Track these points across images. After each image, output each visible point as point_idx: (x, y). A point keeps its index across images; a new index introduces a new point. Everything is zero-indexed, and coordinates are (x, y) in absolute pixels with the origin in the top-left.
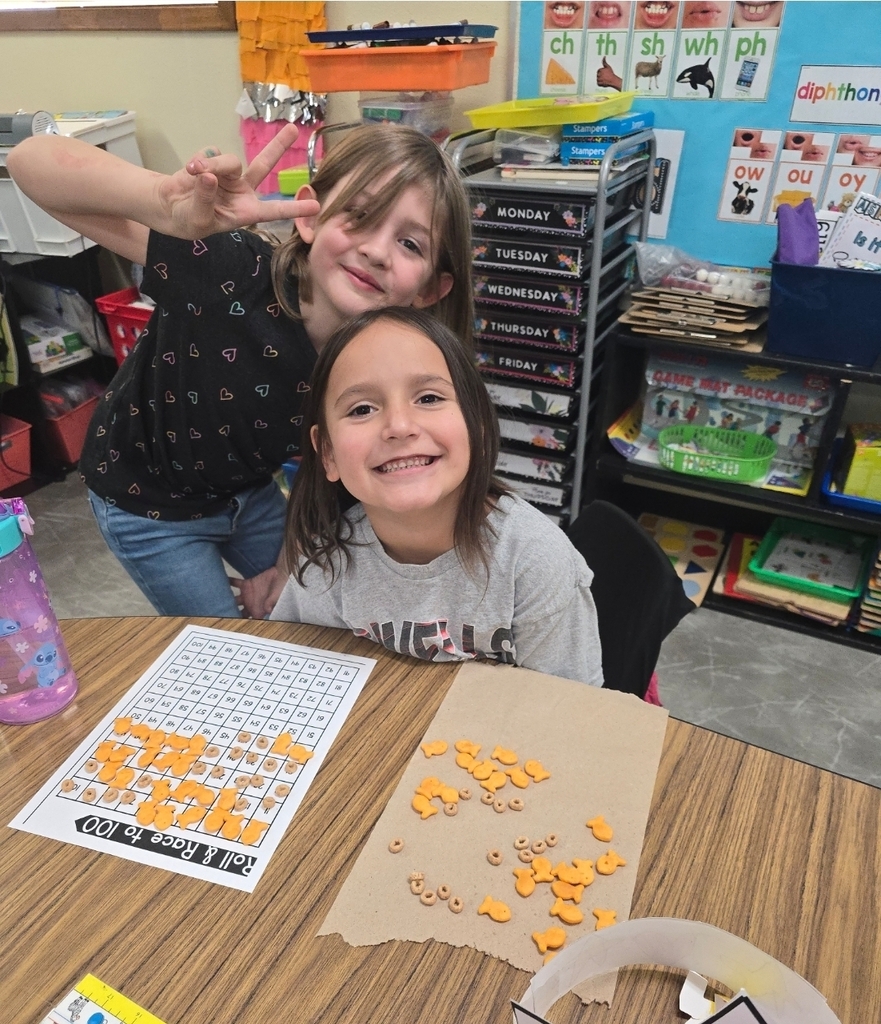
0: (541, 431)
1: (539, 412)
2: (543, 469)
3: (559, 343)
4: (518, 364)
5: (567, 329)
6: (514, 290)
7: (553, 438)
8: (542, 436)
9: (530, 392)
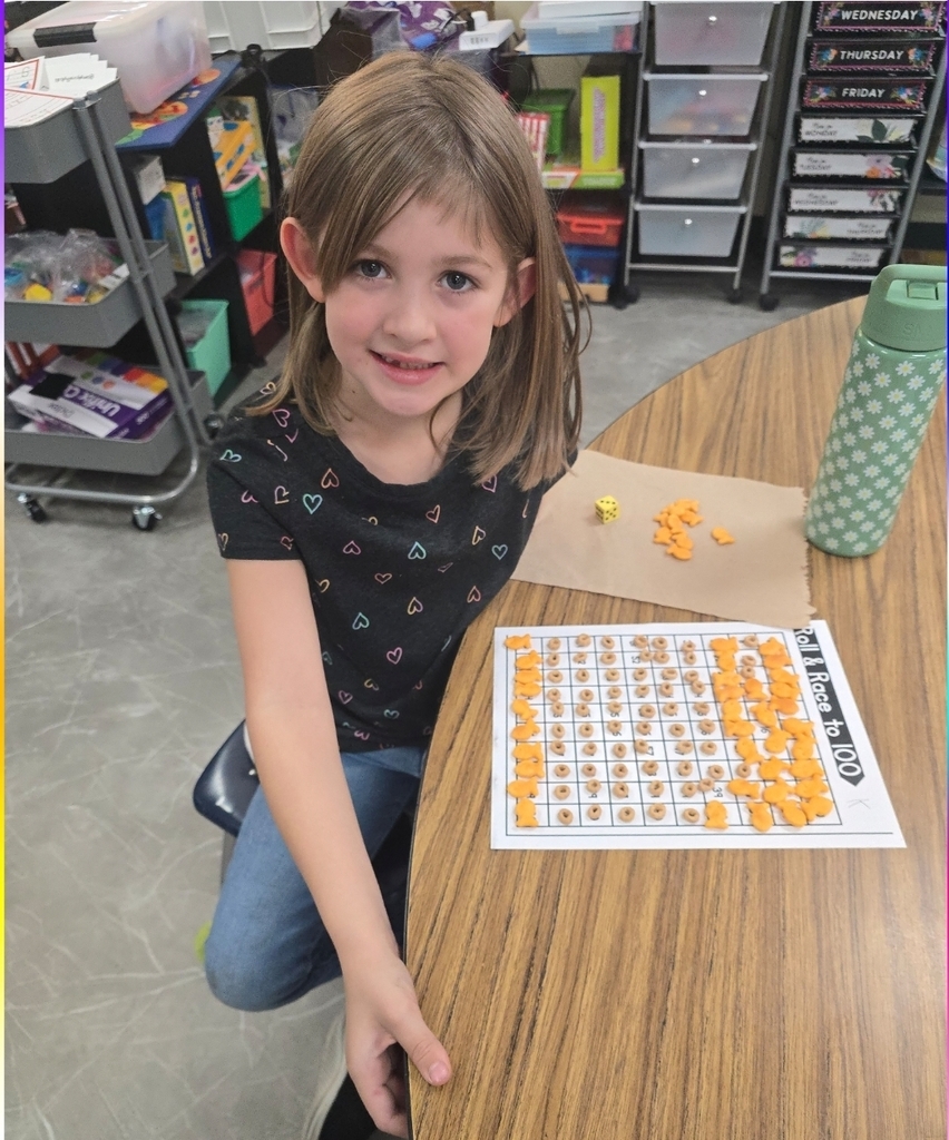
0: (878, 161)
1: (878, 142)
2: (877, 200)
3: (911, 64)
4: (863, 93)
5: (923, 47)
6: (871, 13)
7: (890, 167)
8: (878, 167)
9: (872, 121)
